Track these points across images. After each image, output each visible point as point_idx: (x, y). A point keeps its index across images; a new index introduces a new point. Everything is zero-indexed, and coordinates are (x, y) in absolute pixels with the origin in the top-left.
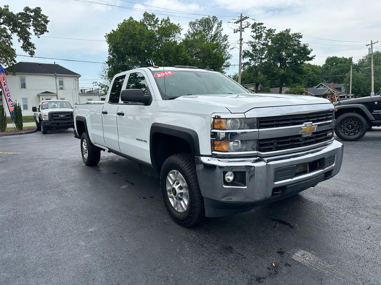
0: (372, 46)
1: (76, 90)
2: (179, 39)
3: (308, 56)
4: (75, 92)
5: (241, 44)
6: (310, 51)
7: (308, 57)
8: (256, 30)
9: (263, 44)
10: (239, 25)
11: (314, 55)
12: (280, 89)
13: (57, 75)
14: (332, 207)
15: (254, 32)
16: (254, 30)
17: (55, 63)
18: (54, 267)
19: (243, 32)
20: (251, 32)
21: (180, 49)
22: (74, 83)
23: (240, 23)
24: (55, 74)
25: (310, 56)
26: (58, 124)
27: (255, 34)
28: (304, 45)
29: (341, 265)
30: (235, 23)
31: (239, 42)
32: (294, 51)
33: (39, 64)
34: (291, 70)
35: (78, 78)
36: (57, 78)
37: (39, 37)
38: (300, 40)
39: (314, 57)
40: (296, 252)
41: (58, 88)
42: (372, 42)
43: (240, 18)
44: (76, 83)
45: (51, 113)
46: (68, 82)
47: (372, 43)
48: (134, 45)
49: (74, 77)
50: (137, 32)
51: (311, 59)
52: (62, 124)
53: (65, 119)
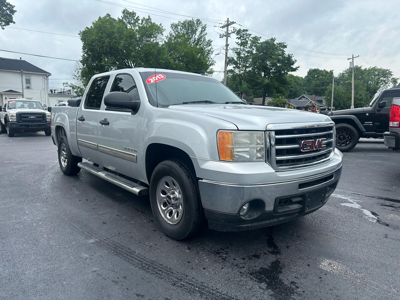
0: (353, 60)
1: (45, 90)
2: (161, 40)
3: (292, 66)
4: (44, 92)
5: (227, 50)
6: (294, 61)
7: (292, 68)
8: (241, 36)
9: (248, 52)
10: (226, 31)
11: (298, 66)
12: (263, 99)
13: (23, 72)
14: (344, 215)
15: (239, 39)
16: (239, 36)
17: (21, 59)
18: (58, 283)
19: (229, 37)
20: (236, 38)
21: (162, 51)
22: (43, 82)
23: (226, 28)
24: (22, 71)
25: (294, 66)
26: (28, 126)
27: (239, 41)
28: (289, 55)
29: (370, 273)
30: (221, 27)
31: (225, 48)
32: (279, 61)
33: (3, 59)
34: (275, 80)
35: (47, 77)
36: (24, 76)
37: (3, 29)
38: (285, 49)
39: (298, 69)
40: (322, 261)
41: (24, 87)
42: (353, 56)
43: (226, 22)
44: (46, 82)
45: (19, 113)
46: (36, 81)
47: (353, 58)
48: (112, 44)
49: (43, 75)
50: (115, 30)
51: (294, 70)
52: (32, 126)
53: (36, 121)
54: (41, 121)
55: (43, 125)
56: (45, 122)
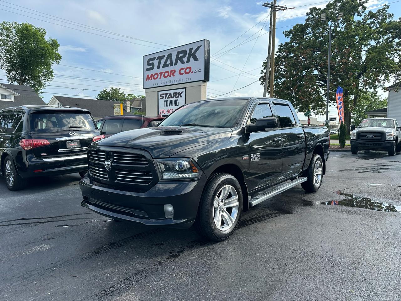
26: (364, 144)
52: (368, 144)
54: (379, 140)
55: (381, 144)
56: (383, 142)
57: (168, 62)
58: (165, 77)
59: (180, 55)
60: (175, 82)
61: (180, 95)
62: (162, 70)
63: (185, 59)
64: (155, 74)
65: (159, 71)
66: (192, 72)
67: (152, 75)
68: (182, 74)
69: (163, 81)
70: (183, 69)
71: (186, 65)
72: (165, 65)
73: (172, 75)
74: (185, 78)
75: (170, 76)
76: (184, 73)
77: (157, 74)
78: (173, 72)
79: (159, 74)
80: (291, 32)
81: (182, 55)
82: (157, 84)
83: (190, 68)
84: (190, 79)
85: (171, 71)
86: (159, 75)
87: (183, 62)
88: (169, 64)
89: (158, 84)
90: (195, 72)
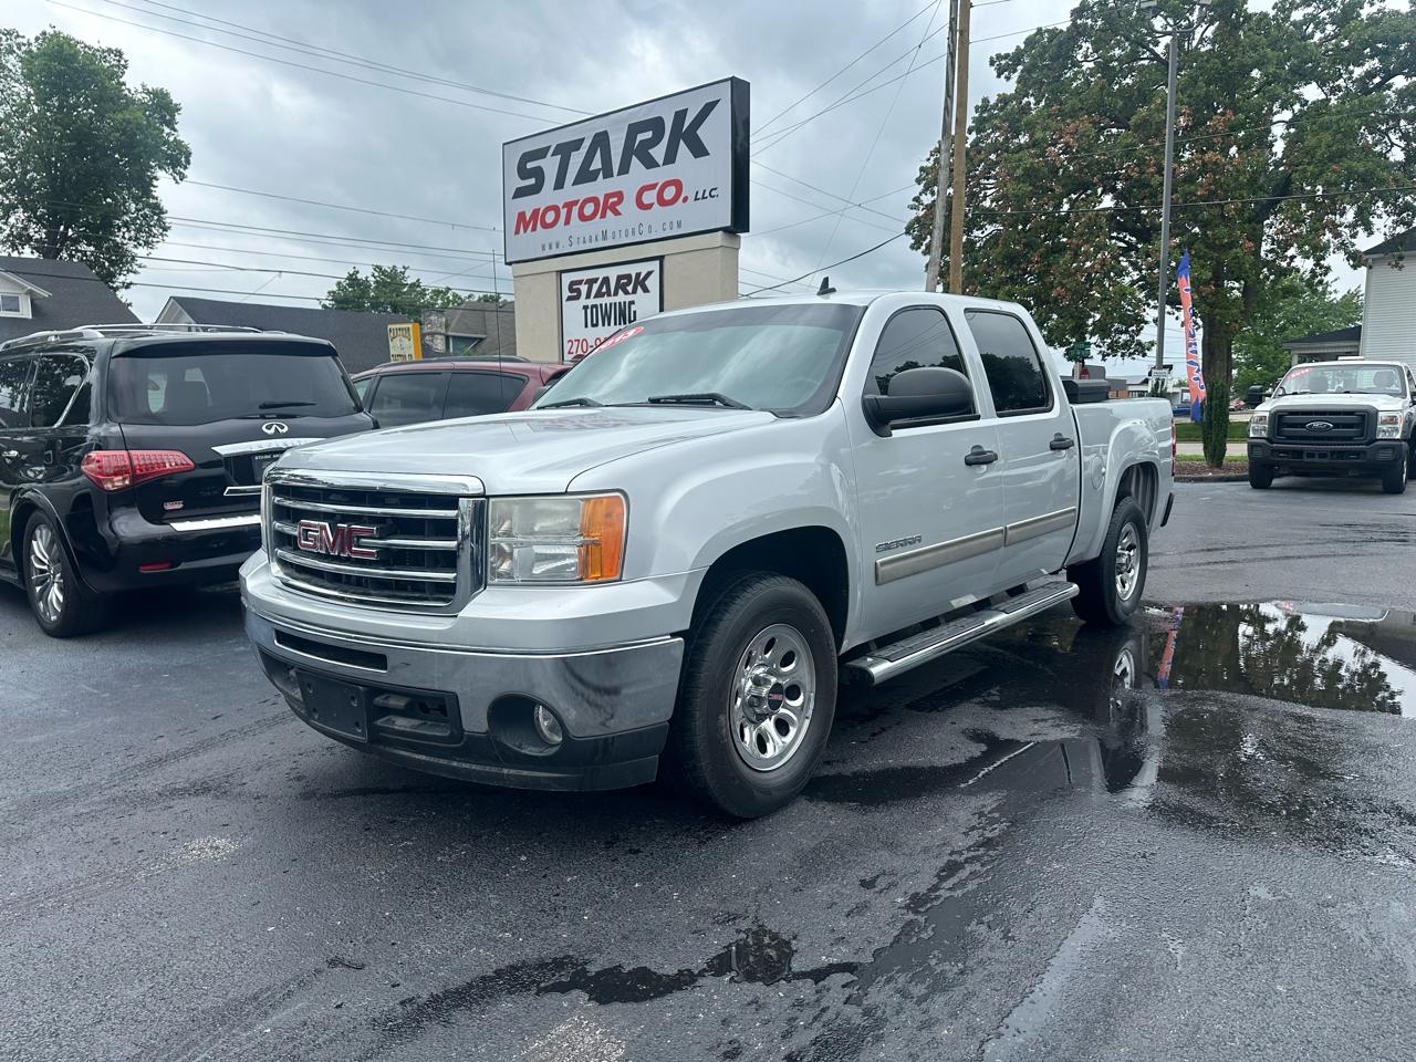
26: (1299, 453)
45: (1278, 411)
52: (1311, 455)
53: (1330, 438)
54: (1350, 438)
57: (597, 164)
58: (583, 217)
59: (641, 137)
60: (623, 235)
61: (641, 283)
62: (572, 192)
63: (658, 153)
64: (548, 209)
65: (559, 198)
66: (685, 200)
67: (536, 212)
68: (649, 207)
69: (577, 233)
70: (653, 187)
71: (660, 175)
72: (585, 176)
73: (609, 213)
74: (658, 220)
75: (603, 216)
76: (656, 204)
77: (555, 209)
78: (616, 199)
79: (561, 207)
80: (1017, 58)
81: (648, 135)
82: (554, 246)
83: (678, 184)
84: (679, 225)
85: (607, 196)
86: (563, 212)
87: (650, 163)
88: (599, 170)
89: (557, 247)
90: (696, 199)
